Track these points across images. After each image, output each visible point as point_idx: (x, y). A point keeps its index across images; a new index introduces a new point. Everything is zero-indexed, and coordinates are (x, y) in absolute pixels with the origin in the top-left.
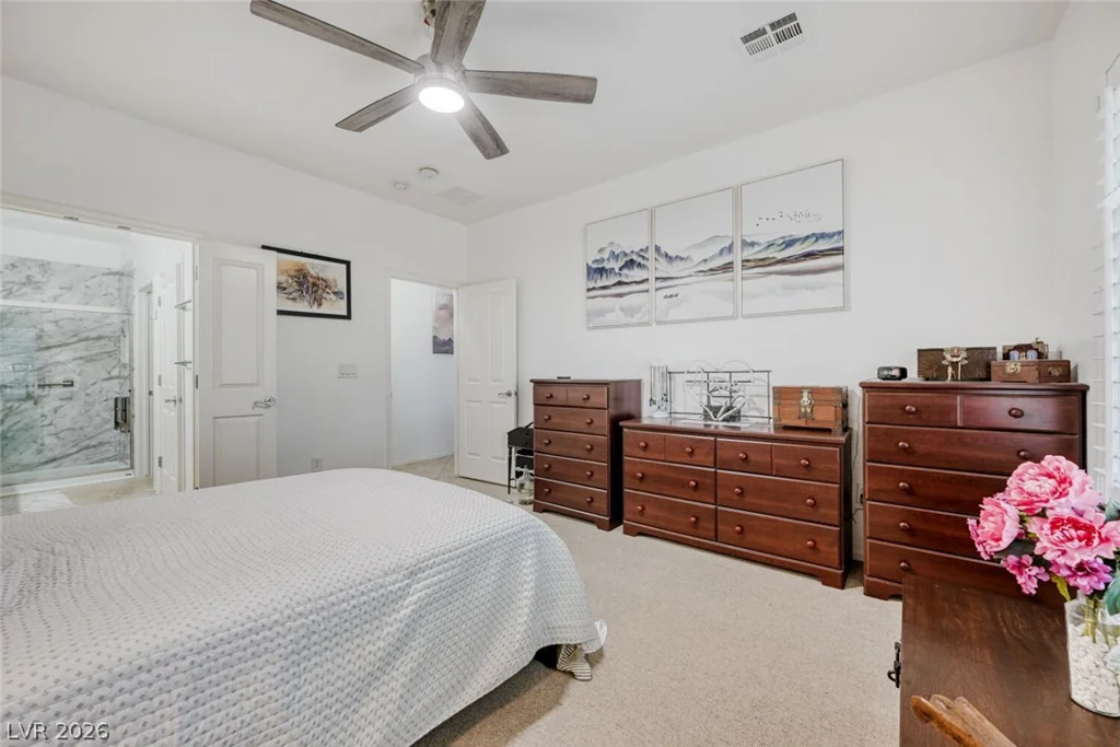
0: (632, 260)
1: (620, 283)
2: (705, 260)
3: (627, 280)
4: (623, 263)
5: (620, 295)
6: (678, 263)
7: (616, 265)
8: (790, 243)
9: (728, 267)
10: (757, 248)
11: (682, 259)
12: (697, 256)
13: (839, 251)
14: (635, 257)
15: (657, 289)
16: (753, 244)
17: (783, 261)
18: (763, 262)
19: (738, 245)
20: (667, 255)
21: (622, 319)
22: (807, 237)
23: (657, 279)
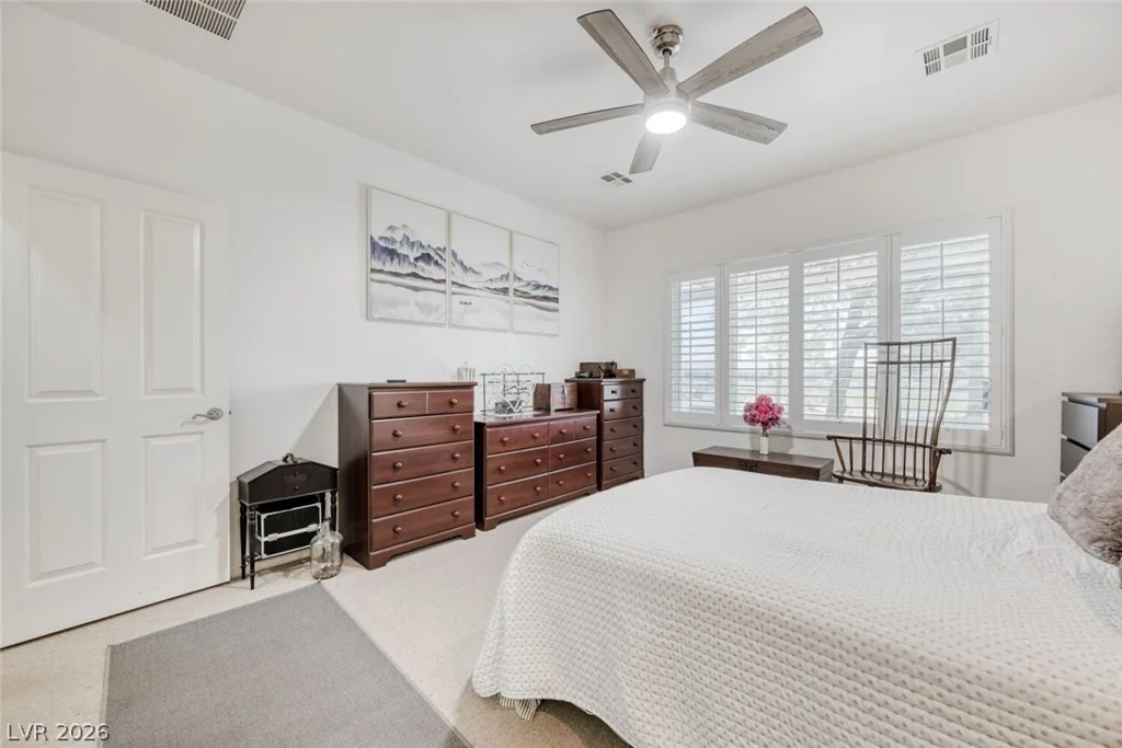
0: (428, 255)
1: (415, 275)
2: (491, 280)
3: (422, 274)
4: (419, 255)
5: (416, 289)
6: (470, 274)
7: (413, 254)
8: (538, 287)
9: (505, 291)
10: (522, 283)
11: (475, 272)
12: (487, 274)
13: (556, 300)
14: (432, 254)
15: (453, 293)
16: (520, 279)
17: (534, 297)
18: (525, 295)
19: (511, 278)
20: (462, 263)
21: (418, 315)
22: (545, 286)
23: (453, 283)
